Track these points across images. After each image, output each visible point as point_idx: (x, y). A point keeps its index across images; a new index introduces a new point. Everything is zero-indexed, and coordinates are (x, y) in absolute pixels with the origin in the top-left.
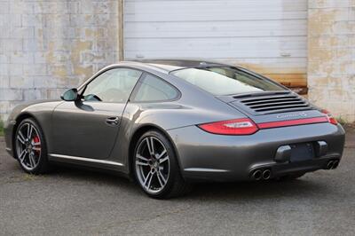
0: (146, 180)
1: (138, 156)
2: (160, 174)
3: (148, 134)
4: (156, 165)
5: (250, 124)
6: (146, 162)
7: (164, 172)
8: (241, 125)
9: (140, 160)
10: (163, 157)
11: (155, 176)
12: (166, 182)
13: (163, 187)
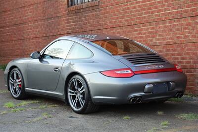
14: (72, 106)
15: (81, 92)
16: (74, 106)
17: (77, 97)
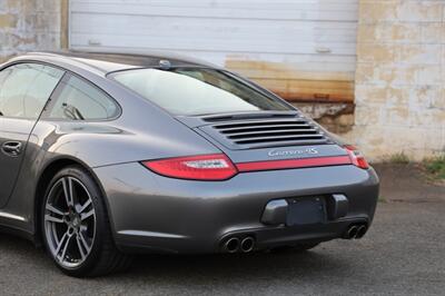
0: (59, 245)
1: (49, 207)
2: (80, 237)
3: (65, 171)
4: (75, 222)
5: (224, 164)
6: (60, 217)
7: (88, 234)
8: (210, 164)
9: (52, 214)
10: (87, 210)
11: (73, 240)
12: (89, 250)
13: (84, 258)
14: (55, 252)
15: (84, 216)
16: (60, 253)
17: (72, 230)
